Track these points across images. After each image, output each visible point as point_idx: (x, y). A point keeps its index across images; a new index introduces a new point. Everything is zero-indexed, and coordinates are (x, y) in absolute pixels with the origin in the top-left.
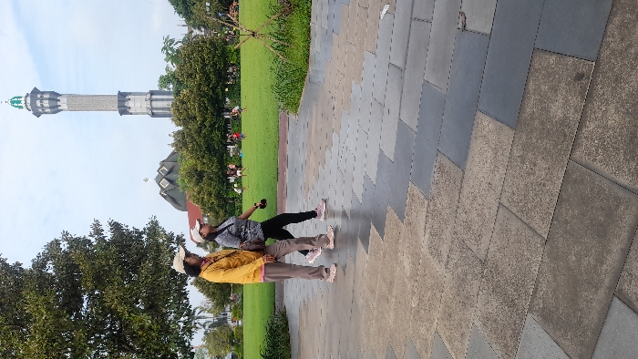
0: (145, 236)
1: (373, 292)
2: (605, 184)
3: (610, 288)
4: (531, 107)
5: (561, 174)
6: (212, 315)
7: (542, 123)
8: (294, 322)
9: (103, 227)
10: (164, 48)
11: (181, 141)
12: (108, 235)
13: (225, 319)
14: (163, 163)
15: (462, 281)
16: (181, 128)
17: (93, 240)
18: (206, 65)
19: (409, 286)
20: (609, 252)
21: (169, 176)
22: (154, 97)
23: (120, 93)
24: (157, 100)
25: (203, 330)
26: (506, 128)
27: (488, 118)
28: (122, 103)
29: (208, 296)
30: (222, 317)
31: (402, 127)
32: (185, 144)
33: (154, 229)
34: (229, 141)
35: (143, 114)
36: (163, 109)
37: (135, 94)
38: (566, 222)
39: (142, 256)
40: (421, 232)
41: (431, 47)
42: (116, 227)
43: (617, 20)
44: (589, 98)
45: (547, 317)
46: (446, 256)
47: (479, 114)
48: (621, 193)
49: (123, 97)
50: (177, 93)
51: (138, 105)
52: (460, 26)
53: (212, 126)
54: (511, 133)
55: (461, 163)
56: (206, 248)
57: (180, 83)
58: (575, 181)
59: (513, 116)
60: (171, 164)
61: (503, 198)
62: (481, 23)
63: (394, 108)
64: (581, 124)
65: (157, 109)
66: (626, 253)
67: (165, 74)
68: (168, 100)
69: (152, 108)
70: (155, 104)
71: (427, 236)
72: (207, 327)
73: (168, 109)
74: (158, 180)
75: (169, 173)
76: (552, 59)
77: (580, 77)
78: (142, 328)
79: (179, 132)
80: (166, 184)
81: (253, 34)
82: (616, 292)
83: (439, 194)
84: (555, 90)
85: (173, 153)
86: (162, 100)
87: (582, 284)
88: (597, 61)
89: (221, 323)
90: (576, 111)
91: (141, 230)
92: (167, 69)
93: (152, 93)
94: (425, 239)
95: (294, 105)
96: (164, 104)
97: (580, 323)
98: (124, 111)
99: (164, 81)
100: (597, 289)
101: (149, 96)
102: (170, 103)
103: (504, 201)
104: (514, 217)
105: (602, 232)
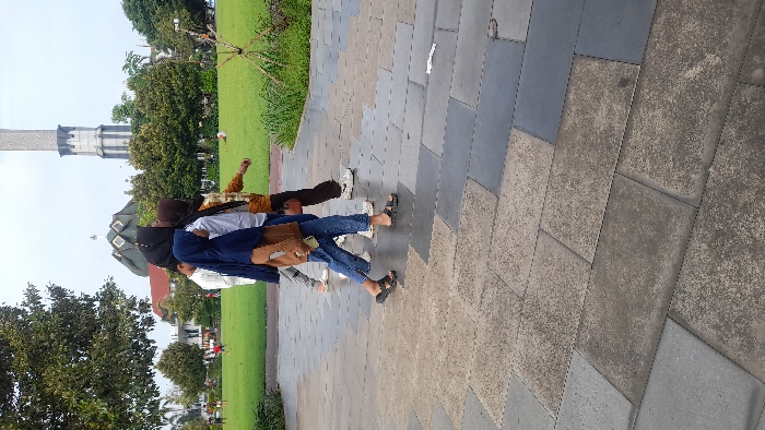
0: (97, 304)
1: (391, 350)
2: (654, 196)
3: (662, 310)
4: (571, 119)
5: (607, 190)
6: (181, 406)
7: (585, 136)
8: (291, 402)
9: (40, 294)
10: (126, 66)
11: (141, 188)
12: (48, 303)
13: (198, 411)
14: (117, 216)
15: (498, 322)
16: (141, 172)
17: (27, 309)
18: (174, 94)
19: (436, 337)
20: (659, 270)
21: (124, 233)
22: (105, 133)
23: (60, 128)
24: (109, 136)
25: (170, 426)
26: (545, 144)
27: (523, 135)
28: (63, 140)
29: (176, 383)
30: (194, 407)
31: (424, 152)
32: (146, 192)
33: (110, 294)
34: (203, 187)
35: (90, 153)
36: (117, 148)
37: (81, 129)
38: (614, 242)
39: (94, 327)
40: (449, 272)
41: (458, 60)
42: (58, 292)
43: (662, 19)
44: (634, 104)
45: (595, 351)
46: (478, 297)
47: (514, 131)
48: (671, 205)
49: (64, 133)
50: (136, 129)
51: (85, 143)
52: (491, 34)
53: (182, 169)
54: (551, 149)
55: (494, 188)
56: (174, 322)
57: (139, 116)
58: (622, 196)
59: (552, 131)
60: (127, 218)
61: (543, 222)
62: (514, 29)
63: (415, 132)
64: (627, 135)
65: (110, 148)
66: (678, 269)
67: (121, 103)
68: (124, 137)
69: (103, 147)
70: (108, 142)
71: (456, 275)
72: (175, 422)
73: (124, 148)
74: (110, 238)
75: (125, 228)
76: (595, 65)
77: (624, 83)
78: (94, 418)
79: (139, 177)
80: (120, 242)
81: (240, 52)
82: (669, 313)
83: (470, 226)
84: (598, 98)
85: (131, 204)
86: (117, 137)
87: (632, 308)
88: (643, 64)
89: (193, 416)
90: (621, 119)
91: (92, 295)
92: (124, 98)
93: (103, 128)
94: (453, 280)
95: (289, 137)
96: (120, 142)
97: (631, 353)
98: (65, 150)
99: (121, 112)
100: (649, 311)
101: (99, 132)
102: (128, 141)
103: (545, 226)
104: (556, 243)
105: (652, 249)
